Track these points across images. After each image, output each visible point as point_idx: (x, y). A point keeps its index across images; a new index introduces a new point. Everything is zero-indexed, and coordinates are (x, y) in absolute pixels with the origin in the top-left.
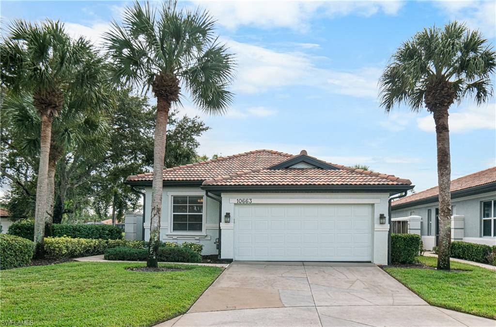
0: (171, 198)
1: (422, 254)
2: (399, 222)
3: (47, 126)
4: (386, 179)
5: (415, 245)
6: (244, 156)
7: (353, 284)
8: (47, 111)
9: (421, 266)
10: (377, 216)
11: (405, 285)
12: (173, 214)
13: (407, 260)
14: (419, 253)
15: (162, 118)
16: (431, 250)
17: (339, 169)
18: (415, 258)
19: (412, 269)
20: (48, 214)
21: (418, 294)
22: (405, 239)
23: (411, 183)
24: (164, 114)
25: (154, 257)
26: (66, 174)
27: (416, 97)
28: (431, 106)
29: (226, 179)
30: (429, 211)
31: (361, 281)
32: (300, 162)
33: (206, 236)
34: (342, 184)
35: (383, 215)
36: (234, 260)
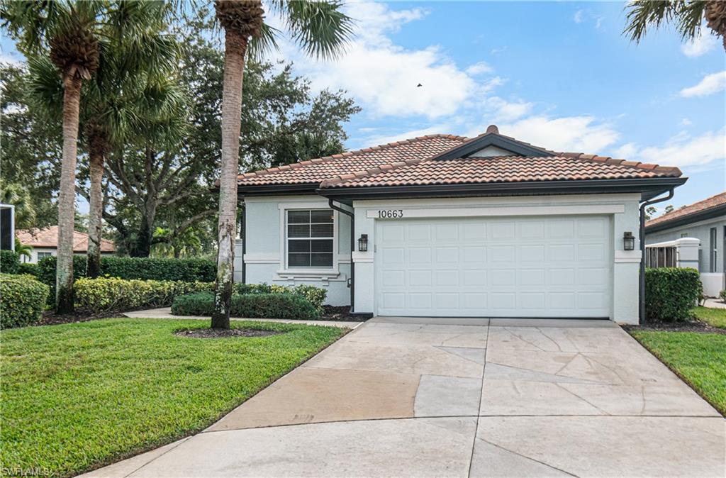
0: (285, 213)
1: (702, 304)
2: (661, 249)
3: (72, 95)
4: (635, 167)
5: (689, 287)
6: (405, 144)
7: (567, 363)
8: (69, 70)
9: (700, 326)
10: (619, 236)
11: (670, 367)
12: (287, 239)
13: (674, 314)
14: (697, 302)
15: (233, 64)
16: (717, 297)
17: (553, 156)
18: (690, 311)
19: (683, 333)
20: (93, 241)
21: (697, 389)
22: (670, 278)
23: (681, 174)
24: (236, 57)
25: (223, 312)
26: (152, 184)
27: (689, 15)
28: (718, 23)
29: (361, 177)
30: (713, 231)
31: (585, 357)
32: (488, 146)
33: (339, 275)
34: (555, 179)
35: (631, 233)
36: (375, 315)
